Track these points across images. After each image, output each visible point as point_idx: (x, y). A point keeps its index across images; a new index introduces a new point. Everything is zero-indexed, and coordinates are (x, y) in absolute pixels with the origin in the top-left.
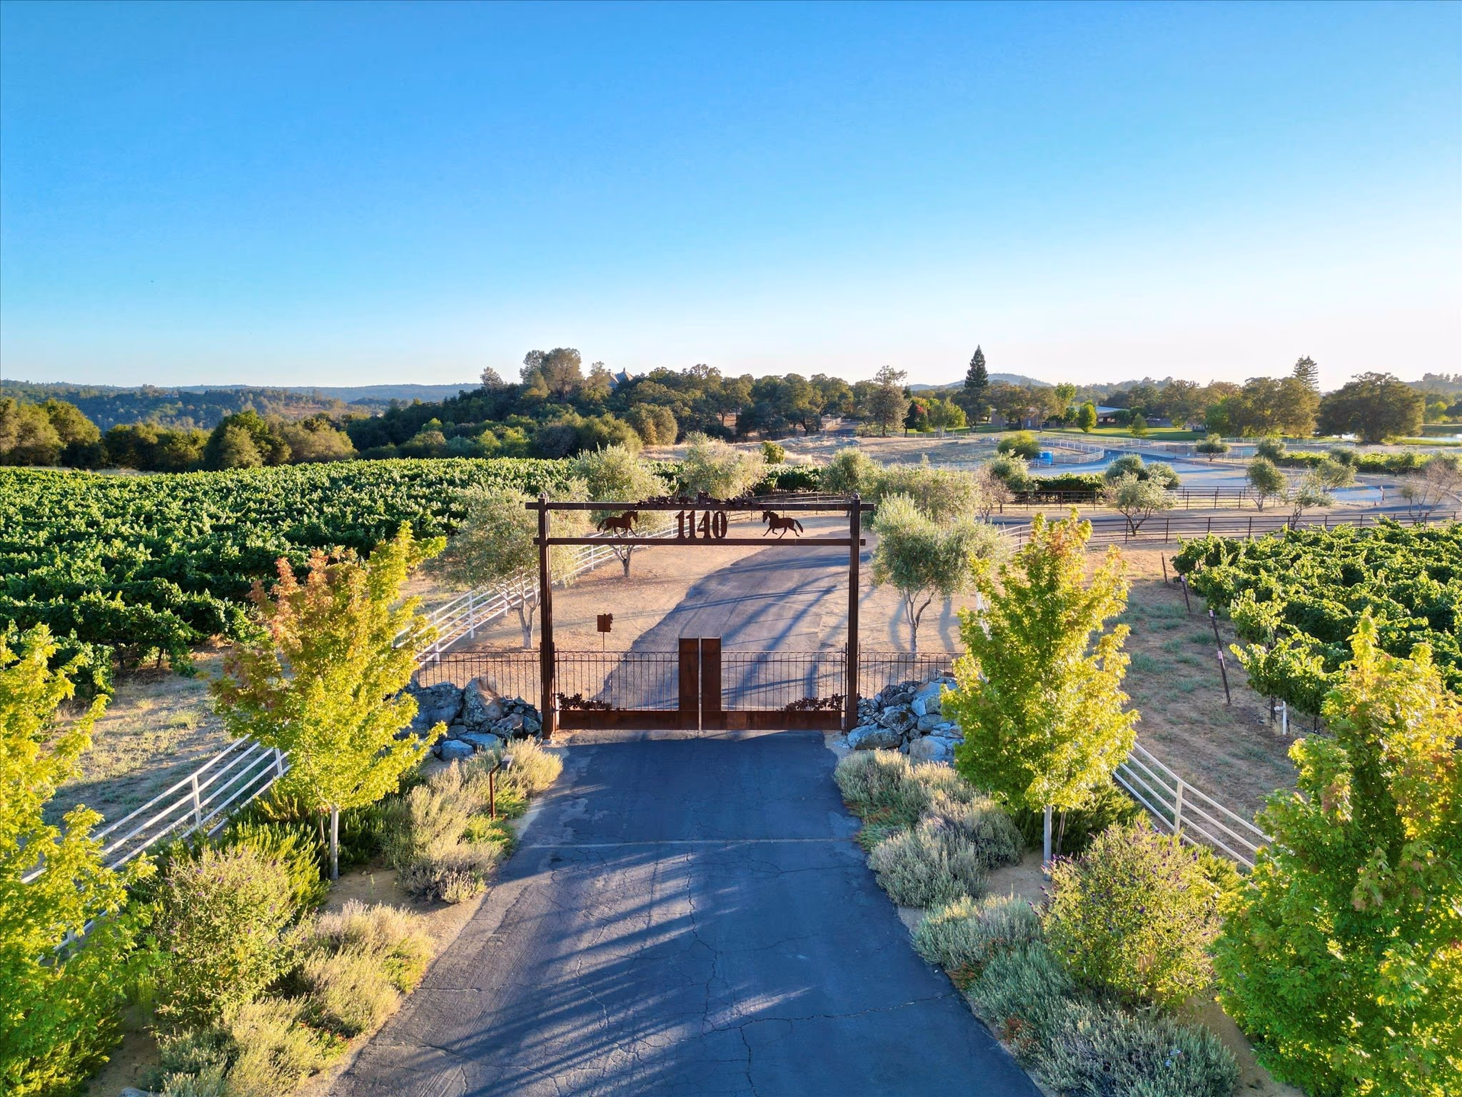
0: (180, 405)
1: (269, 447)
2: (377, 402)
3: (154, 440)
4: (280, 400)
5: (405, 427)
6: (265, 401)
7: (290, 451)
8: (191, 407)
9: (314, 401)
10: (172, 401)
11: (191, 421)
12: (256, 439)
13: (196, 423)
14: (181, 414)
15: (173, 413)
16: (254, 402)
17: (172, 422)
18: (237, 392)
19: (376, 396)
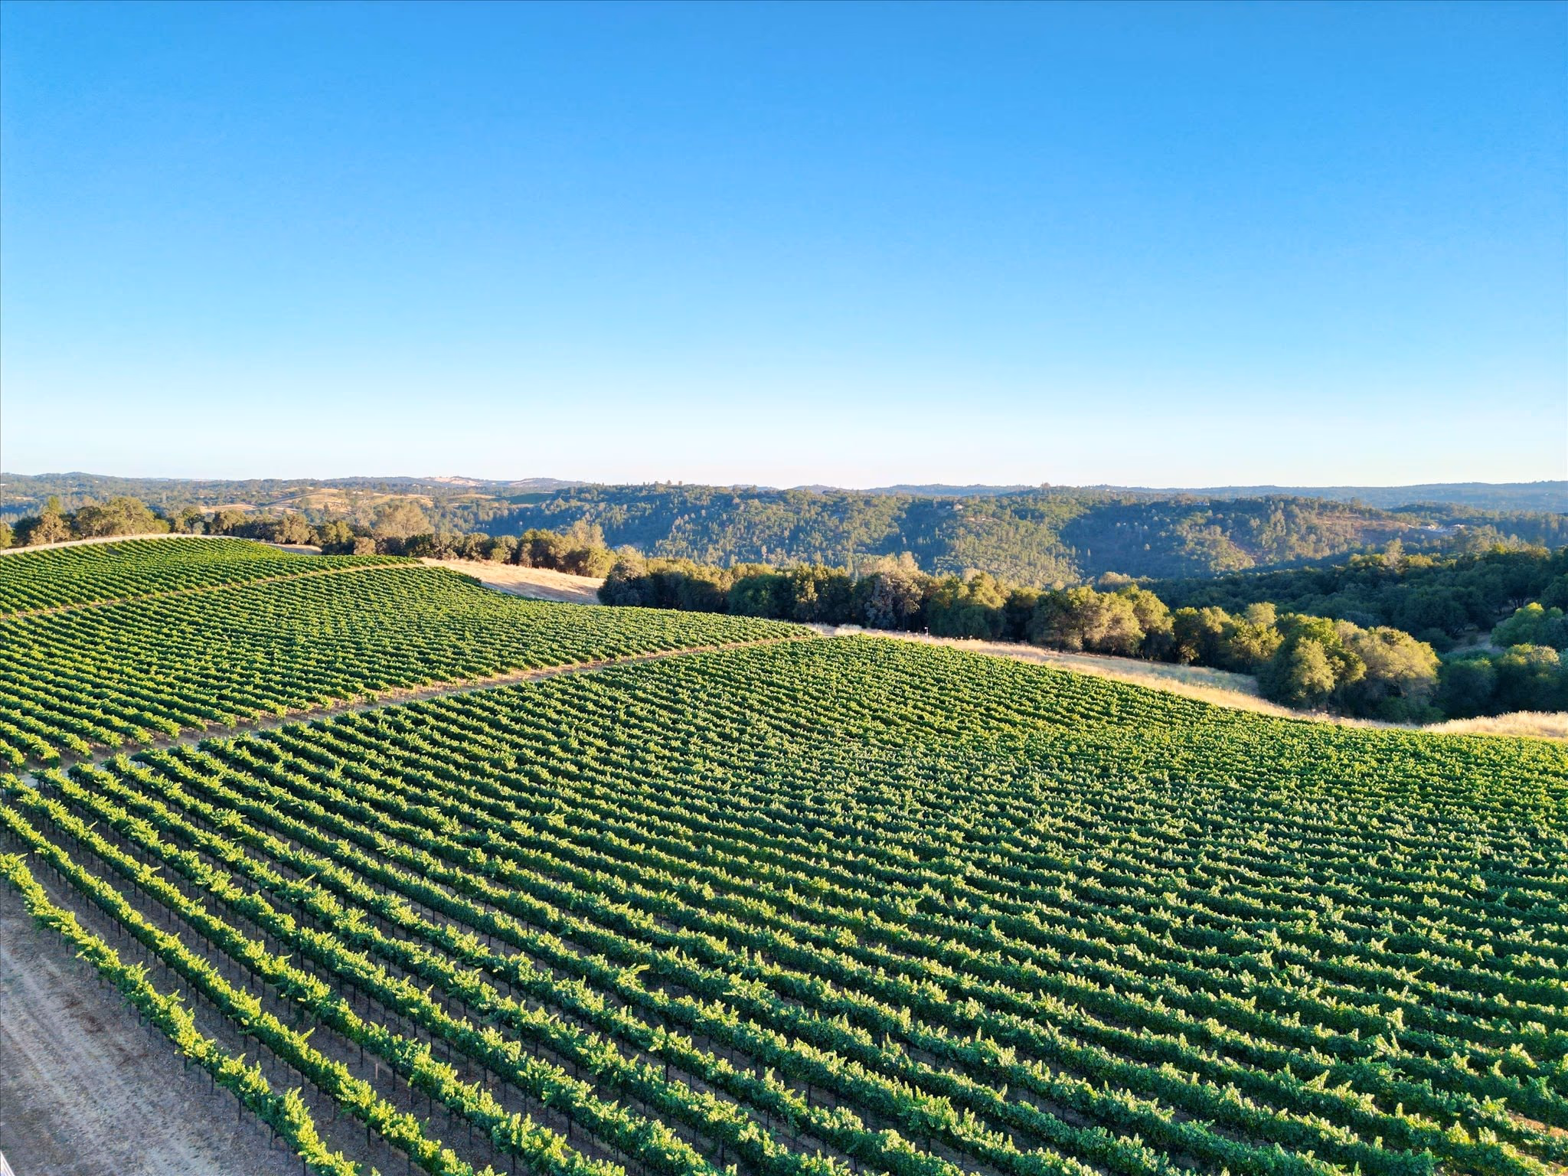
0: (1210, 513)
1: (1343, 663)
2: (1429, 509)
3: (1219, 629)
4: (1313, 508)
5: (1486, 595)
6: (1296, 510)
7: (1365, 668)
8: (1220, 516)
9: (1351, 510)
10: (1202, 509)
11: (1219, 530)
12: (1330, 654)
13: (1223, 532)
14: (1210, 523)
15: (1201, 521)
16: (1284, 511)
17: (1201, 531)
18: (1268, 499)
19: (1429, 502)
